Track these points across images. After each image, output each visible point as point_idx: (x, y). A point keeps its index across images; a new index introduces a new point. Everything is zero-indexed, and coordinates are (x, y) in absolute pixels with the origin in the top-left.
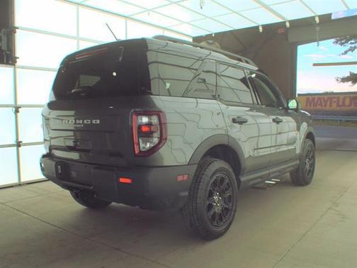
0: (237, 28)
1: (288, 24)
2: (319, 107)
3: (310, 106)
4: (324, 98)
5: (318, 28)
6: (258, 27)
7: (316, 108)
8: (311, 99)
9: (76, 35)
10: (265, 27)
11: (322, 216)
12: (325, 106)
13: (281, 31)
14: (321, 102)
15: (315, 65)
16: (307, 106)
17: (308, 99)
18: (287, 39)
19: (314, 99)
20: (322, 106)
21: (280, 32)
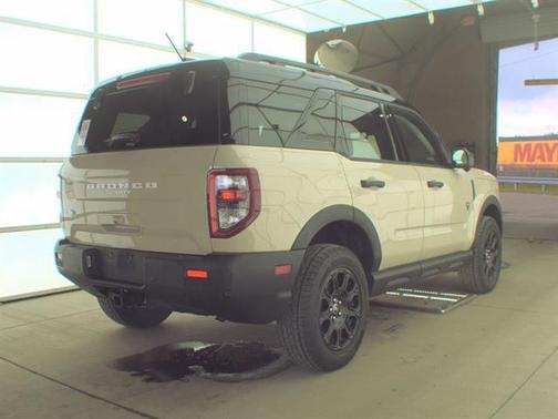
0: (387, 16)
1: (481, 10)
2: (538, 162)
3: (522, 160)
4: (547, 145)
5: (536, 17)
6: (427, 14)
7: (533, 163)
8: (523, 147)
9: (92, 30)
10: (438, 14)
11: (544, 362)
12: (550, 159)
13: (468, 22)
14: (542, 154)
15: (528, 83)
16: (516, 160)
17: (518, 147)
18: (480, 37)
19: (528, 146)
20: (544, 160)
21: (466, 24)
